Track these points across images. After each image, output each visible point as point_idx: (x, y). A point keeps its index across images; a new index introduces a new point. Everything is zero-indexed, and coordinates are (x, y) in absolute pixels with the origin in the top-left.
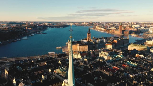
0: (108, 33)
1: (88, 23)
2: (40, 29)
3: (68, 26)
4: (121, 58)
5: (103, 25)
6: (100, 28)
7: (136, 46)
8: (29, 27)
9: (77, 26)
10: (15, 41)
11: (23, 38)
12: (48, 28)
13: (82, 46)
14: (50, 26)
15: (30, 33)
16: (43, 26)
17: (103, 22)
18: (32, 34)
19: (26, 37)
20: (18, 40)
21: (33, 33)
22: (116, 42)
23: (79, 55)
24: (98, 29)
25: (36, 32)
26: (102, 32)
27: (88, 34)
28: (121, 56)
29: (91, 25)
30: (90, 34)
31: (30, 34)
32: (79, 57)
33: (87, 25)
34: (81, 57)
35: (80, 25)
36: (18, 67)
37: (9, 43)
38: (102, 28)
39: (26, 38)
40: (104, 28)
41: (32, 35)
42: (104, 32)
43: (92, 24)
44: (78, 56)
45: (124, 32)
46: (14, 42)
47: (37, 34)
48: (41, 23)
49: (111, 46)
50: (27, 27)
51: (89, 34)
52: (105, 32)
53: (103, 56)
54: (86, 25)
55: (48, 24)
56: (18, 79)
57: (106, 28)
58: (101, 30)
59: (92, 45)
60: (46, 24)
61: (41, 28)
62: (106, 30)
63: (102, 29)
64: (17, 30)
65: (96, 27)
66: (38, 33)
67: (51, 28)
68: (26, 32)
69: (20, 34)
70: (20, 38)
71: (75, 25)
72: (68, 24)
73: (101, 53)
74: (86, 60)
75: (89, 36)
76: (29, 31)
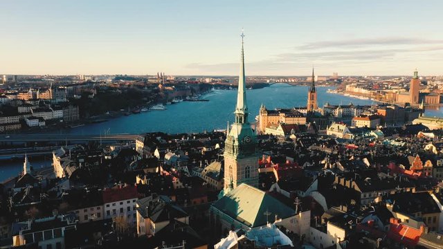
0: (377, 101)
1: (325, 79)
2: (193, 91)
3: (267, 85)
4: (377, 136)
5: (369, 84)
6: (356, 90)
7: (432, 121)
8: (167, 85)
9: (293, 85)
10: (138, 111)
11: (155, 108)
12: (213, 89)
13: (292, 119)
14: (217, 86)
15: (169, 98)
16: (200, 85)
18: (174, 101)
19: (161, 105)
20: (143, 110)
21: (177, 98)
22: (384, 114)
23: (280, 128)
24: (352, 93)
25: (184, 98)
26: (362, 98)
27: (309, 94)
28: (376, 133)
29: (336, 82)
30: (314, 92)
31: (171, 100)
32: (280, 132)
33: (324, 83)
34: (283, 133)
35: (302, 84)
36: (159, 138)
37: (126, 115)
38: (364, 88)
39: (160, 107)
40: (370, 89)
41: (173, 103)
42: (368, 98)
43: (339, 82)
44: (277, 131)
45: (426, 97)
46: (134, 113)
47: (185, 100)
48: (193, 78)
49: (366, 122)
50: (162, 83)
51: (311, 92)
52: (370, 98)
53: (334, 133)
54: (321, 84)
55: (213, 81)
56: (162, 150)
57: (375, 89)
58: (360, 94)
59: (318, 117)
60: (208, 81)
61: (196, 88)
62: (374, 94)
63: (363, 91)
64: (139, 90)
65: (347, 87)
66: (188, 98)
67: (221, 88)
68: (159, 95)
69: (145, 99)
70: (148, 107)
71: (288, 83)
72: (268, 81)
73: (331, 127)
74: (293, 136)
75: (312, 98)
76: (166, 92)
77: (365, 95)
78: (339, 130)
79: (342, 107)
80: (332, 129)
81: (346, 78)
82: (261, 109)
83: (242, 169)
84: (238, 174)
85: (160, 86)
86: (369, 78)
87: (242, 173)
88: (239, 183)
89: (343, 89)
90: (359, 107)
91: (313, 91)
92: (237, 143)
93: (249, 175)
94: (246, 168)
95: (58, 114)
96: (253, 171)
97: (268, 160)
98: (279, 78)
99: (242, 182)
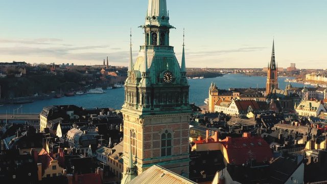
6: (318, 79)
8: (111, 70)
9: (249, 75)
10: (72, 94)
11: (92, 91)
18: (116, 85)
19: (101, 89)
20: (77, 93)
23: (233, 104)
24: (313, 81)
30: (275, 69)
31: (112, 85)
32: (233, 110)
33: (281, 73)
34: (238, 110)
37: (56, 97)
38: (326, 76)
41: (114, 88)
43: (296, 72)
44: (230, 108)
46: (67, 96)
50: (105, 68)
53: (305, 112)
56: (66, 125)
63: (326, 80)
65: (308, 76)
68: (100, 80)
69: (84, 83)
70: (85, 90)
72: (221, 72)
73: (301, 104)
74: (250, 115)
75: (272, 77)
76: (109, 78)
78: (312, 108)
80: (302, 107)
82: (211, 87)
83: (155, 136)
84: (146, 146)
85: (103, 71)
87: (155, 145)
88: (146, 165)
91: (273, 67)
92: (143, 83)
93: (169, 150)
94: (163, 136)
96: (177, 142)
97: (215, 137)
99: (155, 163)
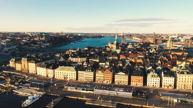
3: (103, 37)
5: (141, 36)
6: (136, 38)
9: (113, 37)
15: (73, 40)
17: (144, 34)
21: (75, 41)
29: (129, 36)
33: (125, 36)
38: (139, 38)
39: (73, 43)
40: (141, 38)
43: (130, 36)
45: (157, 41)
47: (78, 41)
55: (81, 35)
57: (143, 38)
58: (137, 40)
62: (142, 40)
71: (111, 36)
72: (103, 35)
73: (129, 46)
74: (120, 48)
75: (123, 40)
77: (139, 40)
79: (131, 43)
81: (133, 34)
85: (67, 37)
86: (142, 35)
89: (132, 38)
90: (136, 43)
91: (123, 38)
95: (48, 44)
98: (107, 34)
